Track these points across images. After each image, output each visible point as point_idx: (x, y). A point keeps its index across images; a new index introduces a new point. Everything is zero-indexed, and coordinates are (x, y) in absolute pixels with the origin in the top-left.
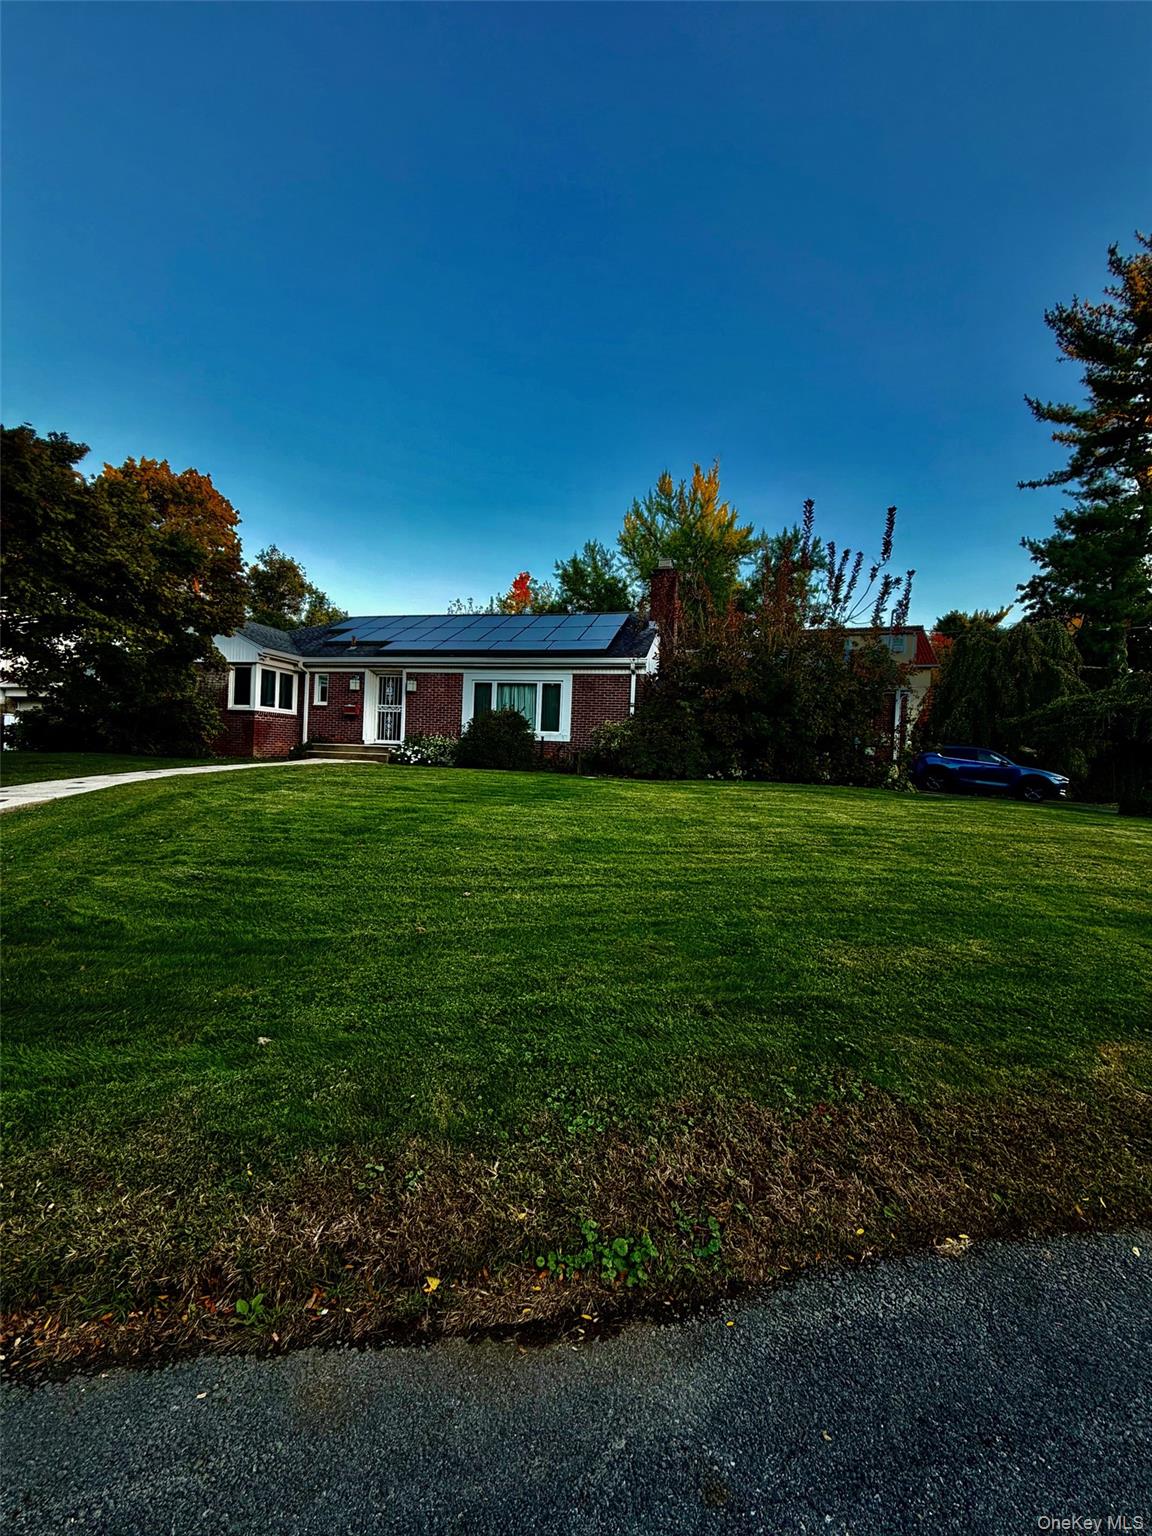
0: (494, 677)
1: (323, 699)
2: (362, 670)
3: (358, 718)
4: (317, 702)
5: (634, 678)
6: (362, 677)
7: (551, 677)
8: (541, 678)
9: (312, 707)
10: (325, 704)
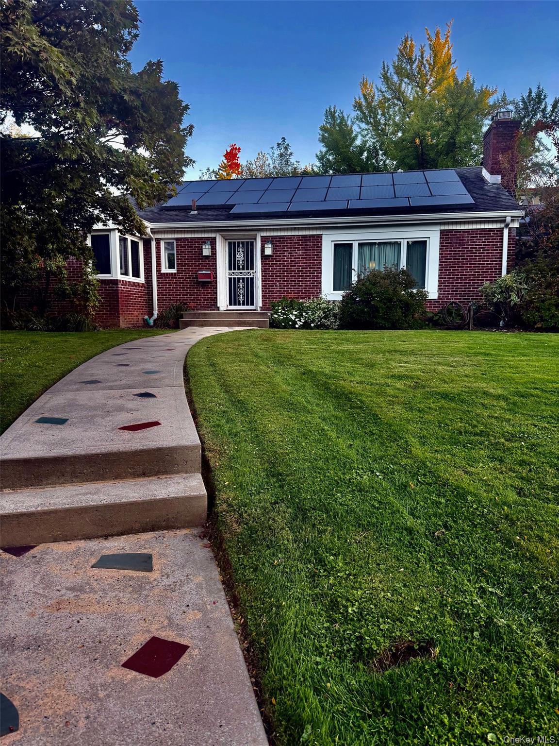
0: (353, 237)
1: (171, 266)
2: (213, 235)
3: (211, 284)
4: (165, 270)
5: (506, 232)
6: (213, 242)
7: (417, 234)
8: (406, 235)
9: (160, 275)
10: (174, 271)
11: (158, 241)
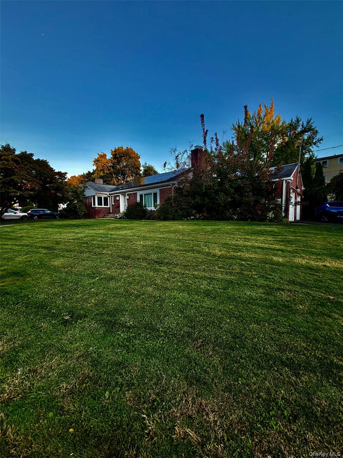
0: (143, 192)
2: (119, 194)
3: (119, 207)
5: (173, 188)
8: (153, 191)
10: (114, 204)
11: (112, 196)
